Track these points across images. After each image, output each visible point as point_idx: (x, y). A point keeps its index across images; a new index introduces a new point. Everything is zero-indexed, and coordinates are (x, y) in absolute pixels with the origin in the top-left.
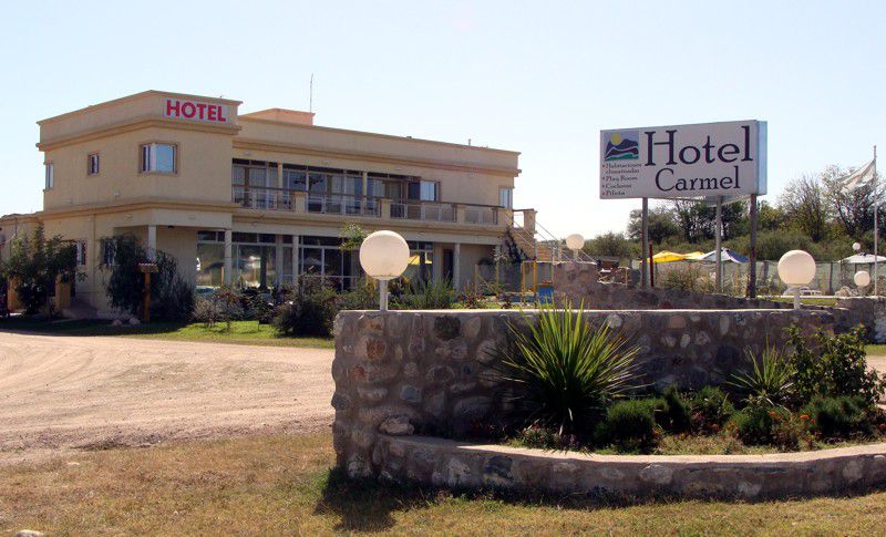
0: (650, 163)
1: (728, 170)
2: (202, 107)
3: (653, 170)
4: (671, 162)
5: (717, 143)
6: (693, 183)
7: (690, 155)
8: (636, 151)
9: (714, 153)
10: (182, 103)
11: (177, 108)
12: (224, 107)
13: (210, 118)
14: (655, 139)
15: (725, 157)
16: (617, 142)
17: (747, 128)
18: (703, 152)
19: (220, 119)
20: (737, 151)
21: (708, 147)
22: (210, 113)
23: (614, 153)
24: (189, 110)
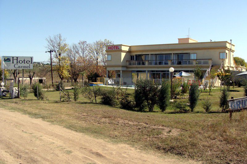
0: (13, 63)
1: (28, 65)
2: (115, 47)
3: (14, 64)
4: (17, 63)
5: (26, 60)
6: (21, 67)
7: (21, 62)
8: (10, 61)
9: (25, 62)
10: (111, 47)
11: (110, 48)
12: (119, 46)
13: (116, 49)
14: (14, 58)
15: (28, 63)
16: (6, 58)
17: (31, 58)
18: (23, 62)
19: (118, 49)
20: (30, 62)
21: (24, 61)
22: (116, 48)
23: (5, 60)
24: (112, 48)
